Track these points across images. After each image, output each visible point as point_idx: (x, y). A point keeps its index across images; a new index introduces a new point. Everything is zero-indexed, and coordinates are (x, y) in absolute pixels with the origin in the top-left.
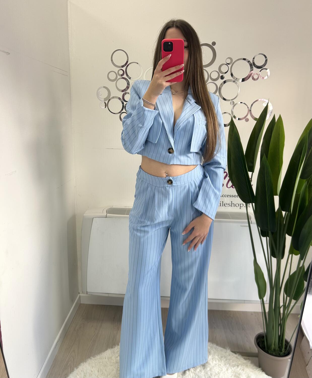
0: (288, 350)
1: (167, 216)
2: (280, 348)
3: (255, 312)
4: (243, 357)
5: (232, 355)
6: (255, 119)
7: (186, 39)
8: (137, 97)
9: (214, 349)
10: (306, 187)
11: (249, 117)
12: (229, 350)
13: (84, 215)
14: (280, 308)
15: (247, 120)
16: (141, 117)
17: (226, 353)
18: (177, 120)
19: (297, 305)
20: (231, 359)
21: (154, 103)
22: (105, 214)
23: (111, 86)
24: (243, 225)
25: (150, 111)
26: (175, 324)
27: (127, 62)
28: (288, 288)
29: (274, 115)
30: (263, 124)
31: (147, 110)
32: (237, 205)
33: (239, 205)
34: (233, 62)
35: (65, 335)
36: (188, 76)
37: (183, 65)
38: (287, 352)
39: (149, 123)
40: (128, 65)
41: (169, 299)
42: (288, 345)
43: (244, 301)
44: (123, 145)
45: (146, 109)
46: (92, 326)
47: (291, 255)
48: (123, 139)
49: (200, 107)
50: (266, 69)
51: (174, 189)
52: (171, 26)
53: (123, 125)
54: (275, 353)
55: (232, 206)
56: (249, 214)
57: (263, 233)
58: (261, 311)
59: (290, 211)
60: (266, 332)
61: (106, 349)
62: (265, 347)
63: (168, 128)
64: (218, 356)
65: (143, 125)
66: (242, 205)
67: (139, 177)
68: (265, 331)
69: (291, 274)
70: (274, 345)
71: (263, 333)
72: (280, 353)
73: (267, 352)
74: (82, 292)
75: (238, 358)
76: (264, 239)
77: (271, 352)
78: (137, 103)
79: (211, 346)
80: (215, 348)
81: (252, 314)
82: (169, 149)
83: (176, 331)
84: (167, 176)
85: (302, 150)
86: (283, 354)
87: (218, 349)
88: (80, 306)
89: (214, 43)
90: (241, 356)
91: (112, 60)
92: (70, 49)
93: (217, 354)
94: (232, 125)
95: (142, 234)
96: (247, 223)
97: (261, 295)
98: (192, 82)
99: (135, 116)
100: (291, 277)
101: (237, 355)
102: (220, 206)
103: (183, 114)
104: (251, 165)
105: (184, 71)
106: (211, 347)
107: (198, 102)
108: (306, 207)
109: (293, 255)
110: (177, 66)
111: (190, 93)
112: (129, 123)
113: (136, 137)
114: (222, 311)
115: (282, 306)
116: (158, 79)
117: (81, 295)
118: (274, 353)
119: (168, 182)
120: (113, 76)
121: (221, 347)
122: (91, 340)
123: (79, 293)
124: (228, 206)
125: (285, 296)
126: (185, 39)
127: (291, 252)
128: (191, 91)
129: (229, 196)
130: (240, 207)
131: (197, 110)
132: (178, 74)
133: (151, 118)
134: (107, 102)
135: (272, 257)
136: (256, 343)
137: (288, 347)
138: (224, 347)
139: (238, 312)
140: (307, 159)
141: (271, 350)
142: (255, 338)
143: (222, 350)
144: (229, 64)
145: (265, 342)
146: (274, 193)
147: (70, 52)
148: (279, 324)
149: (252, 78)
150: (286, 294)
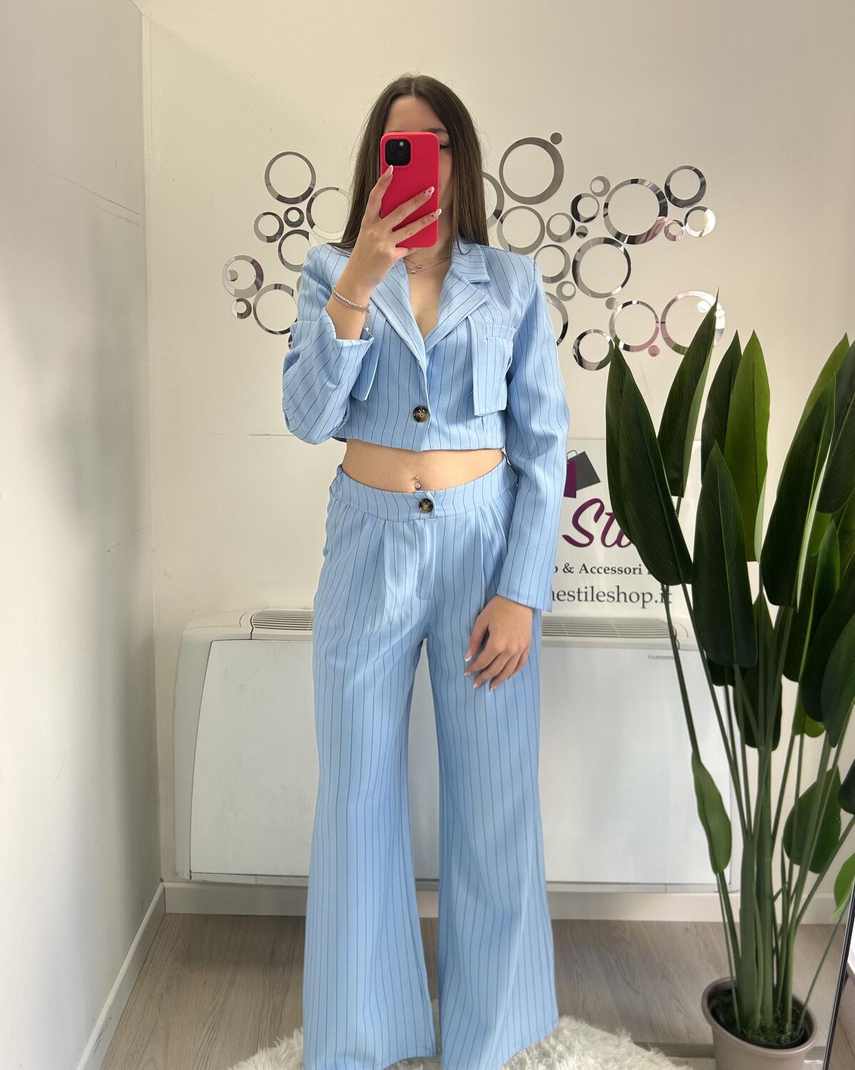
0: (801, 1030)
2: (780, 1021)
3: (695, 924)
4: (669, 1060)
5: (638, 1053)
6: (677, 348)
9: (582, 1037)
10: (833, 536)
11: (660, 342)
12: (629, 1039)
13: (184, 634)
14: (774, 899)
15: (654, 352)
17: (618, 1046)
19: (822, 885)
20: (634, 1067)
22: (247, 629)
23: (266, 255)
24: (656, 655)
27: (312, 186)
28: (795, 838)
29: (737, 333)
30: (705, 360)
32: (634, 597)
33: (641, 596)
34: (612, 187)
38: (800, 1033)
40: (316, 195)
42: (801, 1012)
43: (664, 886)
46: (205, 983)
47: (798, 738)
50: (704, 209)
52: (404, 90)
54: (766, 1039)
55: (618, 601)
56: (674, 624)
57: (717, 674)
58: (721, 920)
59: (792, 602)
60: (735, 979)
61: (254, 1052)
62: (734, 1021)
64: (595, 1058)
66: (647, 598)
67: (337, 496)
68: (734, 973)
69: (802, 793)
70: (762, 1012)
71: (728, 980)
72: (780, 1038)
73: (742, 1036)
74: (172, 877)
75: (654, 1063)
76: (719, 690)
77: (752, 1034)
80: (586, 1035)
81: (687, 929)
82: (417, 410)
84: (418, 489)
85: (820, 428)
86: (788, 1042)
87: (593, 1035)
88: (164, 921)
89: (556, 138)
90: (664, 1055)
91: (268, 182)
92: (146, 151)
93: (591, 1052)
94: (617, 363)
96: (671, 647)
97: (718, 861)
100: (803, 804)
101: (651, 1054)
102: (586, 600)
104: (676, 475)
105: (441, 211)
106: (572, 1031)
108: (836, 593)
109: (806, 737)
115: (777, 895)
116: (373, 239)
117: (167, 885)
118: (762, 1039)
119: (421, 505)
120: (271, 227)
121: (603, 1030)
122: (204, 1025)
123: (162, 880)
124: (608, 601)
125: (787, 861)
127: (799, 728)
129: (610, 571)
130: (644, 602)
131: (478, 306)
132: (427, 221)
134: (251, 300)
135: (748, 748)
136: (708, 1012)
137: (802, 1020)
138: (612, 1030)
139: (644, 923)
140: (833, 454)
141: (753, 1031)
142: (703, 996)
143: (605, 1039)
144: (601, 194)
145: (736, 1006)
146: (745, 554)
147: (146, 157)
148: (775, 951)
149: (666, 233)
150: (789, 855)
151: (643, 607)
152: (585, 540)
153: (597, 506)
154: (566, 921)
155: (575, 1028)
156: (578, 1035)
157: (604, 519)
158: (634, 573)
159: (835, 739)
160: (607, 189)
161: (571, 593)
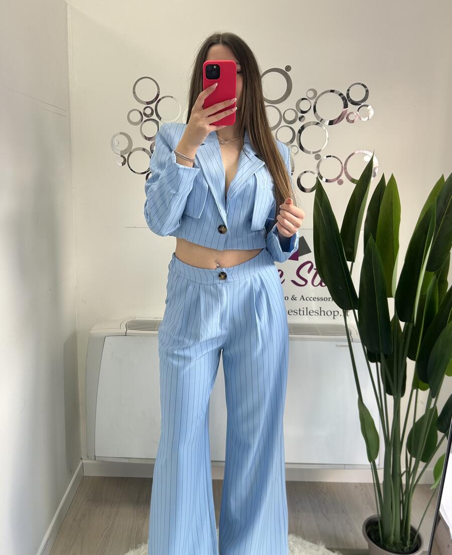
1: (219, 330)
2: (404, 540)
3: (360, 484)
5: (328, 554)
6: (353, 181)
7: (239, 61)
8: (167, 150)
9: (299, 545)
10: (435, 282)
11: (343, 177)
12: (324, 546)
13: (91, 332)
14: (401, 475)
15: (341, 183)
16: (174, 180)
17: (318, 550)
18: (230, 183)
19: (427, 469)
21: (193, 157)
22: (124, 330)
23: (134, 132)
24: (340, 345)
25: (188, 169)
26: (235, 505)
27: (158, 95)
28: (413, 443)
29: (383, 174)
30: (366, 189)
31: (182, 168)
32: (329, 313)
33: (333, 312)
34: (318, 94)
35: (60, 529)
36: (243, 115)
37: (236, 99)
38: (415, 545)
39: (186, 187)
40: (160, 100)
41: (224, 464)
42: (415, 535)
44: (148, 223)
45: (181, 166)
46: (103, 513)
47: (415, 391)
48: (147, 215)
49: (264, 163)
50: (367, 106)
51: (230, 287)
52: (215, 42)
53: (146, 192)
54: (396, 549)
55: (321, 315)
56: (348, 326)
57: (371, 356)
58: (372, 482)
59: (412, 321)
60: (380, 516)
61: (127, 551)
62: (379, 540)
63: (217, 196)
65: (177, 191)
66: (336, 313)
67: (173, 270)
68: (380, 513)
69: (417, 420)
70: (394, 535)
71: (376, 516)
72: (404, 548)
73: (384, 548)
74: (88, 457)
76: (373, 365)
77: (389, 546)
78: (167, 158)
79: (293, 540)
80: (301, 544)
81: (356, 487)
82: (220, 227)
83: (238, 516)
84: (218, 267)
85: (428, 227)
86: (408, 550)
88: (83, 480)
89: (288, 68)
91: (134, 93)
92: (70, 77)
93: (303, 553)
94: (319, 190)
95: (181, 363)
96: (347, 340)
97: (372, 456)
98: (250, 124)
99: (164, 178)
100: (417, 426)
102: (303, 314)
103: (239, 174)
104: (350, 250)
105: (236, 108)
106: (294, 542)
107: (260, 155)
108: (436, 315)
109: (419, 390)
110: (226, 101)
111: (248, 141)
112: (155, 189)
113: (167, 210)
114: (309, 482)
115: (403, 473)
116: (197, 120)
117: (84, 461)
118: (394, 549)
119: (220, 276)
120: (135, 117)
121: (310, 542)
122: (102, 535)
123: (82, 459)
124: (315, 315)
125: (409, 455)
126: (237, 61)
127: (415, 386)
128: (248, 138)
129: (316, 299)
130: (334, 315)
131: (259, 168)
132: (228, 113)
133: (189, 180)
134: (126, 156)
135: (388, 395)
136: (366, 534)
137: (416, 539)
138: (315, 542)
139: (334, 483)
140: (435, 240)
141: (389, 545)
142: (364, 525)
143: (311, 547)
144: (312, 98)
145: (380, 532)
146: (387, 294)
147: (70, 80)
148: (401, 502)
149: (347, 118)
150: (410, 453)
151: (334, 318)
152: (303, 283)
153: (309, 265)
154: (293, 482)
155: (296, 541)
156: (297, 544)
157: (313, 272)
158: (329, 300)
159: (434, 394)
160: (316, 96)
161: (295, 311)
